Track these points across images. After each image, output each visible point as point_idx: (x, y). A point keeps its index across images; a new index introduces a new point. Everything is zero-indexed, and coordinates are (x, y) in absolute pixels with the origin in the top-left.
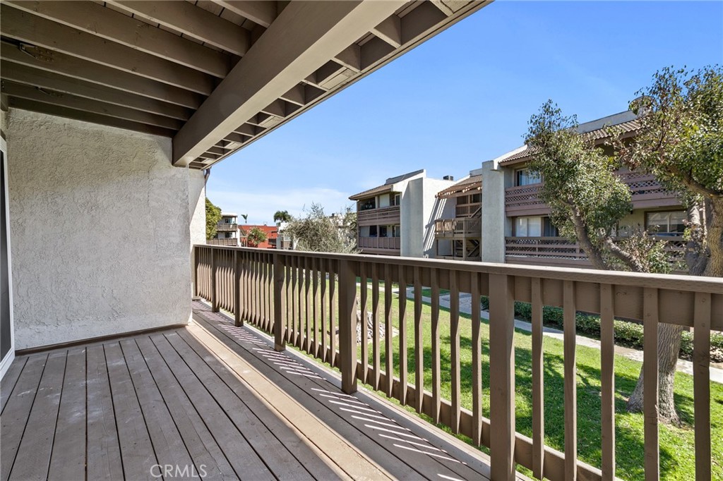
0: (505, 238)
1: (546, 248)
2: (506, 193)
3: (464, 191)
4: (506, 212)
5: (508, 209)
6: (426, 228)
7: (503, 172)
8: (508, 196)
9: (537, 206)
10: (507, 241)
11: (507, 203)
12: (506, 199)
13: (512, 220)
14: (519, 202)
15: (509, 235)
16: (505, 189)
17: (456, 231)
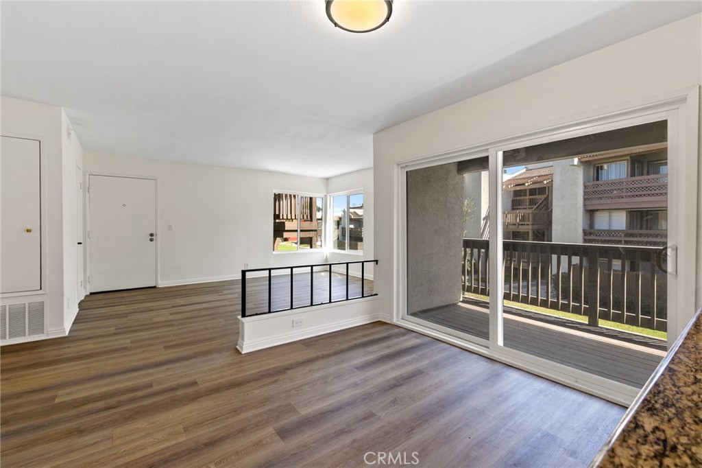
0: (584, 230)
1: (633, 241)
2: (585, 187)
3: (527, 184)
4: (585, 205)
5: (588, 202)
6: (484, 220)
7: (582, 167)
8: (587, 190)
9: (624, 200)
10: (585, 233)
11: (586, 197)
12: (585, 193)
13: (590, 213)
14: (602, 196)
15: (587, 227)
16: (584, 183)
17: (521, 223)
